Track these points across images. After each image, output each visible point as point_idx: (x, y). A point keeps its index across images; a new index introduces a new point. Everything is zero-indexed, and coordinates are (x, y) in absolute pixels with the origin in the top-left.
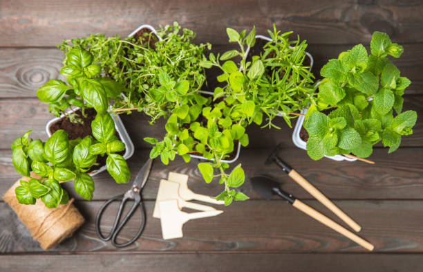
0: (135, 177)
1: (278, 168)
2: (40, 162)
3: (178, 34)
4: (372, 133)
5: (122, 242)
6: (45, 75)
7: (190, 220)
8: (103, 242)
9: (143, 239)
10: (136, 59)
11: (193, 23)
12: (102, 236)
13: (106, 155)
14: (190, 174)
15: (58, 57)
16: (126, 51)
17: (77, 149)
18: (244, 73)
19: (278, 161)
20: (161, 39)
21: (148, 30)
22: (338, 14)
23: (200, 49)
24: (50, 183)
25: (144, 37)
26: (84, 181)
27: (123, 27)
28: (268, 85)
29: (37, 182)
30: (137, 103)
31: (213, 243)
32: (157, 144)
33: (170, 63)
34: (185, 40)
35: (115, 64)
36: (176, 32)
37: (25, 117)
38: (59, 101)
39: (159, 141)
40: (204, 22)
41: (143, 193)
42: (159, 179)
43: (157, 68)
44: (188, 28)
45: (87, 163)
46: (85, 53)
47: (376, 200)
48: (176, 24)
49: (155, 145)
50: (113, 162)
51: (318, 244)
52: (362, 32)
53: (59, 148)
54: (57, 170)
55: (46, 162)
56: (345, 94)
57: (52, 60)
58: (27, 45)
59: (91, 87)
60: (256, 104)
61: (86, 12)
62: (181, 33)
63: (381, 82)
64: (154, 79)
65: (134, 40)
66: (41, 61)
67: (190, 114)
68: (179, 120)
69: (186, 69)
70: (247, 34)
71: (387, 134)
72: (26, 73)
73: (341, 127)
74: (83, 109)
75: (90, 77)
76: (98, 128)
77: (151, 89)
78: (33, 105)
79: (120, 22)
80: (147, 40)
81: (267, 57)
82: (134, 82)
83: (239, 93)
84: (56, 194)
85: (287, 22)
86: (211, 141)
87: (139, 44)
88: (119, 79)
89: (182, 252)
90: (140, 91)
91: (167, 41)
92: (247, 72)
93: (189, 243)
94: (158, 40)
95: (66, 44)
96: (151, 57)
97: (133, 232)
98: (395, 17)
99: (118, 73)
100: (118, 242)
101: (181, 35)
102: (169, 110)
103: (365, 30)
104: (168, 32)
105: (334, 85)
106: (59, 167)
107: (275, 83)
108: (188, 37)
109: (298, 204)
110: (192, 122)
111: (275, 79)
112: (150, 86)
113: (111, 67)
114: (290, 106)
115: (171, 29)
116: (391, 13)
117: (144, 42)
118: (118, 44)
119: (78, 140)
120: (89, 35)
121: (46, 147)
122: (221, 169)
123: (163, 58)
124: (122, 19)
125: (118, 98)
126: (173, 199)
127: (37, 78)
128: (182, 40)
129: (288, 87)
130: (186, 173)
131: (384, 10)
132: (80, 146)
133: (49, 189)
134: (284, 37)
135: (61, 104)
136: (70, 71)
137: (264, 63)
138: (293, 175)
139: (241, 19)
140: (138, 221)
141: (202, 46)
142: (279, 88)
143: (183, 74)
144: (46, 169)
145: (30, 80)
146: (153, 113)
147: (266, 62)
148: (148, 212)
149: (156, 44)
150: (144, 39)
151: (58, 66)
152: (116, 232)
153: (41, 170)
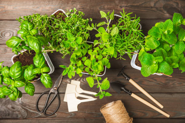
0: (55, 82)
1: (124, 78)
2: (8, 77)
3: (76, 14)
4: (175, 64)
5: (49, 114)
6: (11, 33)
7: (81, 103)
8: (40, 113)
9: (59, 112)
10: (55, 26)
11: (83, 8)
12: (39, 110)
13: (41, 74)
14: (81, 81)
15: (17, 24)
16: (50, 22)
17: (26, 71)
18: (109, 33)
19: (123, 74)
20: (67, 16)
21: (61, 12)
22: (152, 4)
23: (87, 21)
24: (13, 88)
25: (59, 15)
26: (30, 87)
27: (49, 10)
28: (120, 39)
29: (6, 87)
30: (56, 47)
31: (93, 114)
32: (66, 68)
33: (72, 28)
34: (79, 16)
35: (45, 29)
36: (75, 12)
37: (2, 54)
38: (17, 47)
39: (67, 67)
40: (88, 8)
41: (59, 90)
42: (67, 83)
43: (66, 30)
44: (81, 11)
45: (31, 78)
46: (30, 23)
47: (171, 93)
48: (75, 9)
49: (65, 69)
50: (44, 77)
51: (143, 114)
52: (164, 13)
53: (17, 71)
54: (16, 82)
55: (10, 77)
56: (160, 44)
57: (15, 26)
58: (2, 19)
59: (33, 40)
60: (115, 48)
61: (31, 3)
62: (77, 13)
63: (178, 38)
64: (64, 36)
65: (54, 17)
66: (9, 27)
67: (82, 53)
68: (76, 56)
69: (80, 31)
70: (110, 14)
71: (182, 64)
72: (2, 32)
73: (160, 61)
74: (29, 50)
75: (33, 35)
76: (37, 61)
77: (63, 41)
78: (6, 47)
79: (47, 8)
80: (61, 17)
81: (120, 25)
82: (55, 37)
83: (106, 43)
84: (15, 94)
85: (128, 8)
86: (93, 67)
87: (57, 18)
88: (47, 36)
89: (77, 118)
90: (57, 42)
91: (70, 17)
92: (110, 33)
93: (81, 114)
94: (66, 16)
95: (21, 18)
96: (63, 25)
97: (54, 109)
98: (180, 6)
99: (47, 33)
100: (47, 113)
101: (78, 14)
102: (72, 51)
103: (165, 12)
104: (71, 12)
105: (154, 39)
106: (17, 80)
107: (124, 38)
108: (81, 15)
109: (133, 95)
110: (83, 57)
111: (124, 36)
112: (63, 39)
113: (43, 30)
114: (131, 49)
115: (73, 11)
116: (178, 4)
117: (59, 18)
118: (46, 19)
119: (27, 66)
120: (33, 14)
121: (10, 70)
122: (98, 80)
123: (68, 26)
124: (49, 7)
125: (46, 45)
126: (73, 93)
127: (7, 35)
128: (78, 17)
129: (130, 40)
130: (79, 80)
131: (174, 2)
132: (28, 70)
133: (12, 91)
134: (128, 15)
135: (18, 48)
136: (22, 32)
137: (118, 28)
138: (131, 81)
139: (106, 7)
140: (56, 103)
141: (88, 19)
142: (126, 41)
143: (79, 33)
144: (10, 81)
145: (4, 36)
146: (64, 52)
147: (119, 28)
148: (61, 99)
149: (65, 19)
150: (59, 16)
151: (18, 29)
152: (46, 109)
153: (8, 82)
